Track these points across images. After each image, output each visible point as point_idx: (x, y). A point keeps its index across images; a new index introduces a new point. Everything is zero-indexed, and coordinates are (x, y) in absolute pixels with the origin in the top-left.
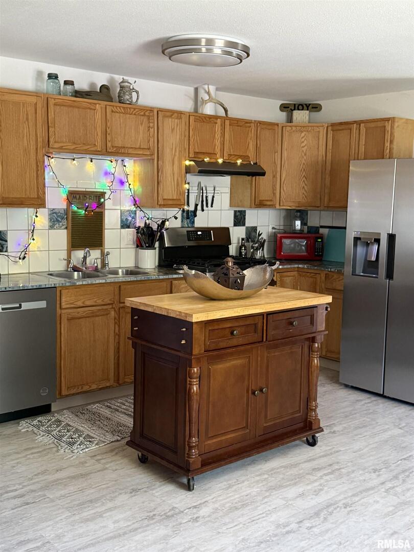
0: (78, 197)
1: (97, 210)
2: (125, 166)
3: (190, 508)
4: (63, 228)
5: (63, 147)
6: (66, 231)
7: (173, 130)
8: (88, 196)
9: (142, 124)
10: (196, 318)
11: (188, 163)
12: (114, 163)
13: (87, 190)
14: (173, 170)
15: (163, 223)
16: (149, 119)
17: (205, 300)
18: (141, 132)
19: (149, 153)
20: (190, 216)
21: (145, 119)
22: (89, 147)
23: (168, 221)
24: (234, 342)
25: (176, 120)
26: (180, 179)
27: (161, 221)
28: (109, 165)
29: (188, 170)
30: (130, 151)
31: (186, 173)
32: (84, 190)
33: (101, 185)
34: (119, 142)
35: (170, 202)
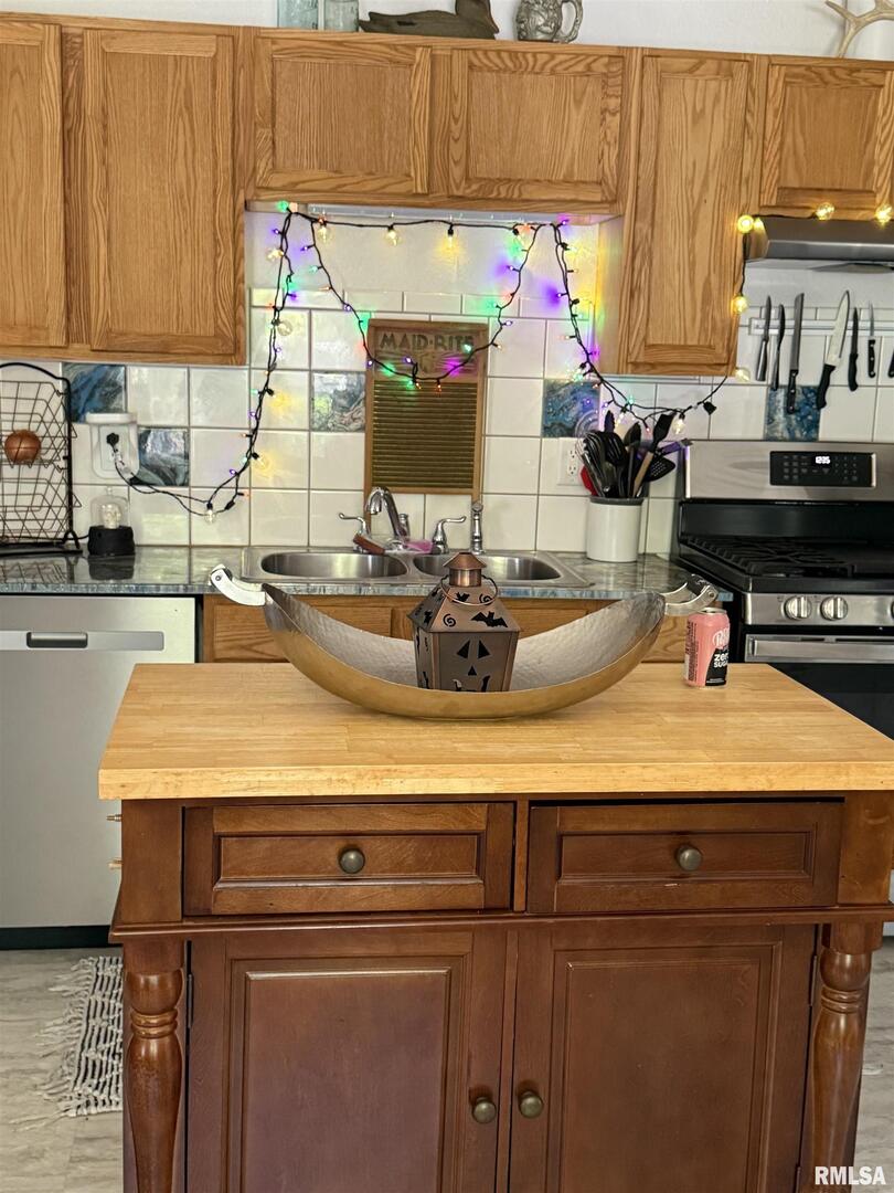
0: (398, 337)
1: (455, 377)
2: (564, 246)
4: (353, 426)
5: (297, 184)
6: (361, 436)
7: (698, 117)
8: (431, 337)
9: (578, 103)
10: (113, 785)
11: (747, 224)
13: (433, 318)
14: (691, 250)
15: (664, 424)
16: (605, 85)
18: (575, 132)
21: (593, 87)
23: (682, 416)
25: (713, 85)
26: (714, 279)
27: (657, 417)
30: (531, 192)
31: (746, 258)
32: (425, 318)
35: (674, 357)
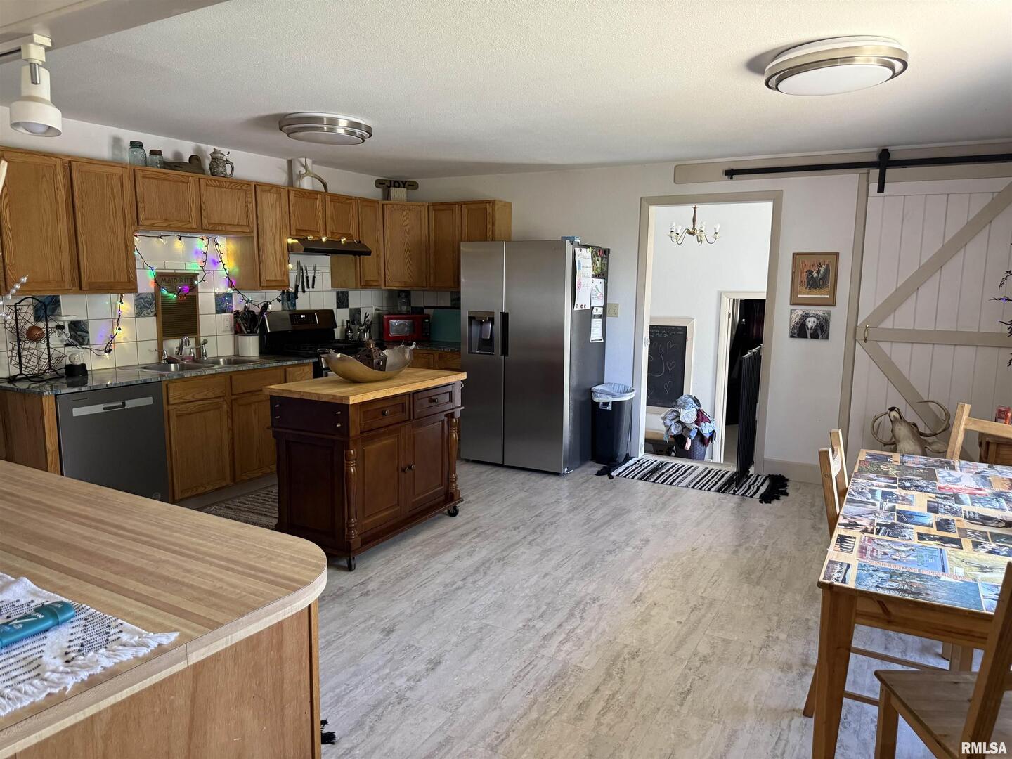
0: (167, 279)
1: (190, 294)
2: (217, 244)
3: (357, 585)
4: (151, 315)
5: (153, 224)
6: (155, 318)
7: (272, 205)
8: (178, 279)
9: (239, 200)
10: (354, 400)
11: (290, 241)
12: (205, 242)
13: (177, 271)
14: (275, 248)
15: (266, 306)
16: (246, 193)
17: (350, 383)
18: (239, 207)
19: (248, 231)
20: (290, 297)
21: (243, 194)
22: (183, 224)
23: (270, 304)
24: (386, 421)
25: (275, 195)
26: (282, 259)
27: (262, 304)
28: (200, 244)
29: (291, 249)
30: (228, 228)
31: (289, 252)
32: (173, 271)
33: (194, 266)
34: (215, 218)
35: (274, 284)
